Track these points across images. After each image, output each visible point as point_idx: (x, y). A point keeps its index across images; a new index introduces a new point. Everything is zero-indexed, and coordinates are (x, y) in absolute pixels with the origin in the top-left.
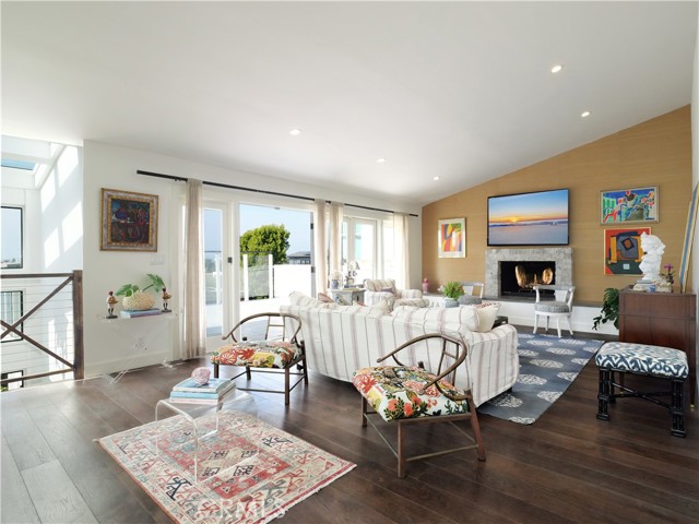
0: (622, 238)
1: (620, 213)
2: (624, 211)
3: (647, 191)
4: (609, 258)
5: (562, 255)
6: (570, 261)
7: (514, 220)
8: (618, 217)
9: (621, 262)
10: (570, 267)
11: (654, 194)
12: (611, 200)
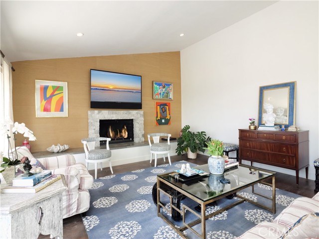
0: (162, 107)
1: (160, 94)
2: (162, 93)
3: (169, 85)
4: (157, 117)
5: (139, 115)
6: (143, 119)
7: (111, 87)
8: (160, 96)
9: (161, 119)
10: (143, 122)
11: (171, 87)
12: (157, 86)
